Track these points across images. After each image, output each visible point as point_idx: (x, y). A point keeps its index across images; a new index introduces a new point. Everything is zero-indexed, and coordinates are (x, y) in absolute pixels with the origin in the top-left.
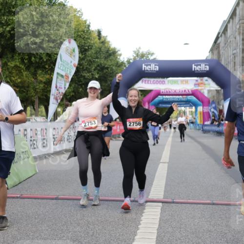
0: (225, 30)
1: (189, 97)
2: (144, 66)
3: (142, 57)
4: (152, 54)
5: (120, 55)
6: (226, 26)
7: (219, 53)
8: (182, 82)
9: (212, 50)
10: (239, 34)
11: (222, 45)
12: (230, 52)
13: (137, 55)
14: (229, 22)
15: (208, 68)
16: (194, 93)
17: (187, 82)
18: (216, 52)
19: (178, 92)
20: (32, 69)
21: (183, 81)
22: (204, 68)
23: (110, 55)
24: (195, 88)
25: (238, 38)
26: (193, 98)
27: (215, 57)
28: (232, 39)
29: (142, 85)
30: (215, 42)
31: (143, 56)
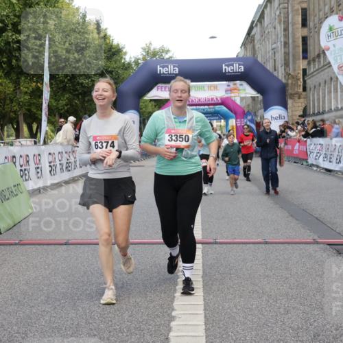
0: (261, 17)
1: (217, 108)
2: (159, 68)
3: (153, 55)
4: (168, 51)
5: (125, 53)
6: (263, 13)
7: (254, 47)
8: (209, 87)
9: (244, 44)
10: (280, 23)
11: (257, 37)
12: (269, 47)
13: (148, 53)
14: (266, 6)
15: (242, 69)
16: (224, 102)
17: (216, 87)
18: (249, 47)
19: (203, 101)
20: (14, 76)
21: (211, 86)
22: (238, 68)
23: (114, 54)
24: (227, 96)
25: (278, 27)
26: (224, 108)
27: (249, 54)
28: (271, 29)
29: (157, 93)
30: (249, 33)
31: (155, 54)
